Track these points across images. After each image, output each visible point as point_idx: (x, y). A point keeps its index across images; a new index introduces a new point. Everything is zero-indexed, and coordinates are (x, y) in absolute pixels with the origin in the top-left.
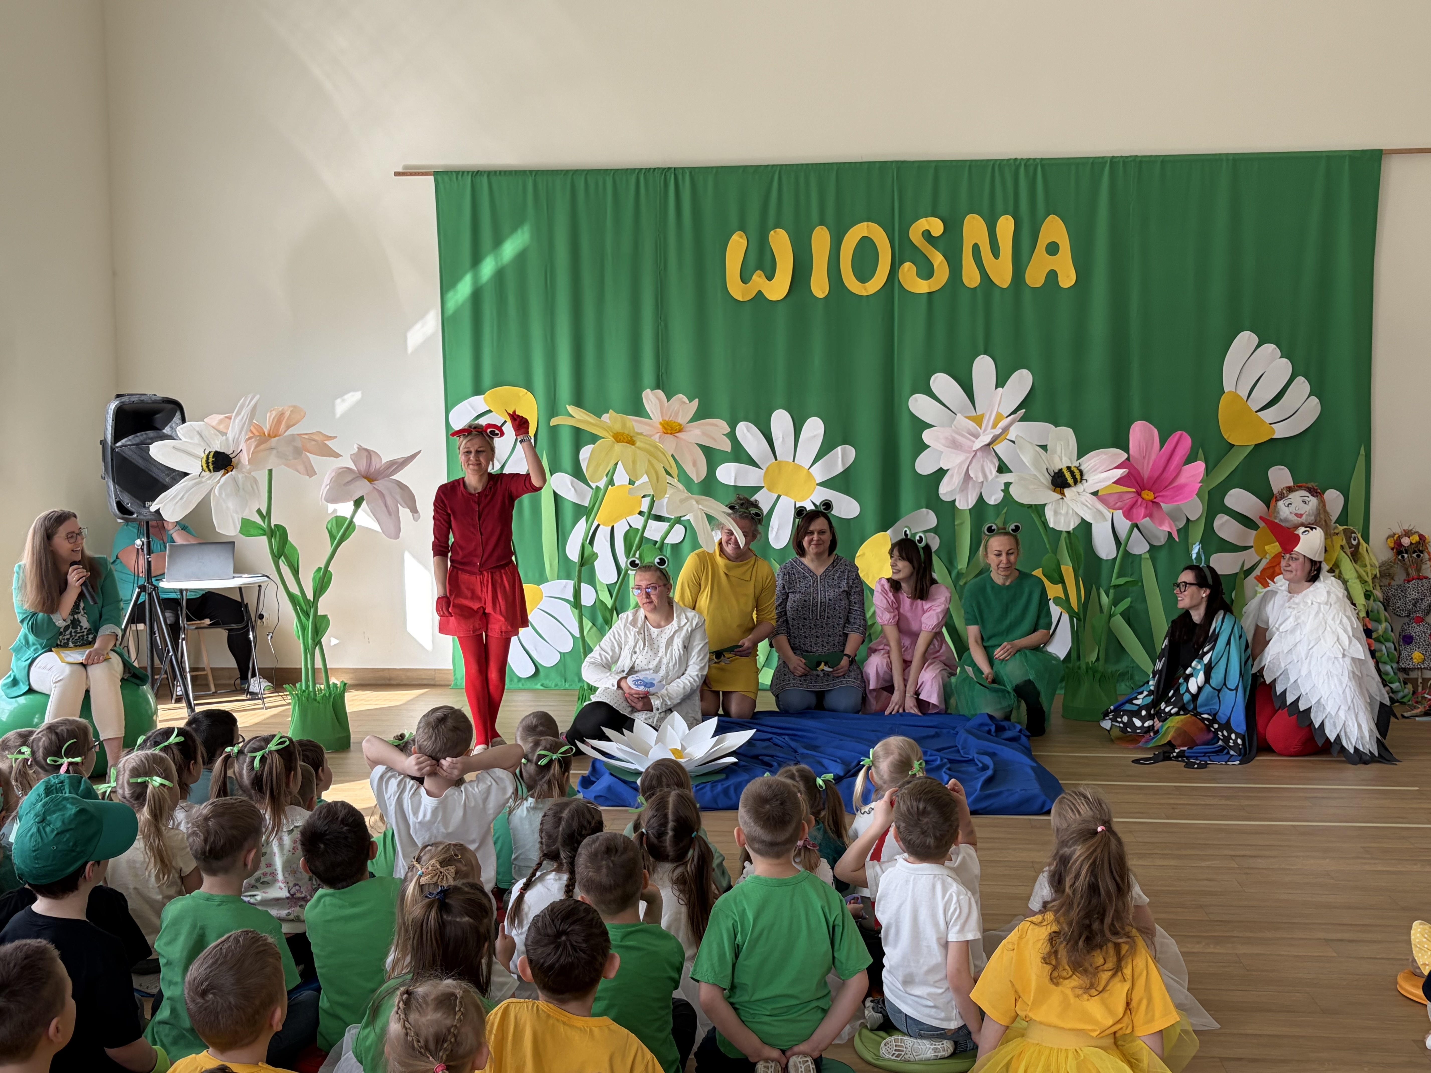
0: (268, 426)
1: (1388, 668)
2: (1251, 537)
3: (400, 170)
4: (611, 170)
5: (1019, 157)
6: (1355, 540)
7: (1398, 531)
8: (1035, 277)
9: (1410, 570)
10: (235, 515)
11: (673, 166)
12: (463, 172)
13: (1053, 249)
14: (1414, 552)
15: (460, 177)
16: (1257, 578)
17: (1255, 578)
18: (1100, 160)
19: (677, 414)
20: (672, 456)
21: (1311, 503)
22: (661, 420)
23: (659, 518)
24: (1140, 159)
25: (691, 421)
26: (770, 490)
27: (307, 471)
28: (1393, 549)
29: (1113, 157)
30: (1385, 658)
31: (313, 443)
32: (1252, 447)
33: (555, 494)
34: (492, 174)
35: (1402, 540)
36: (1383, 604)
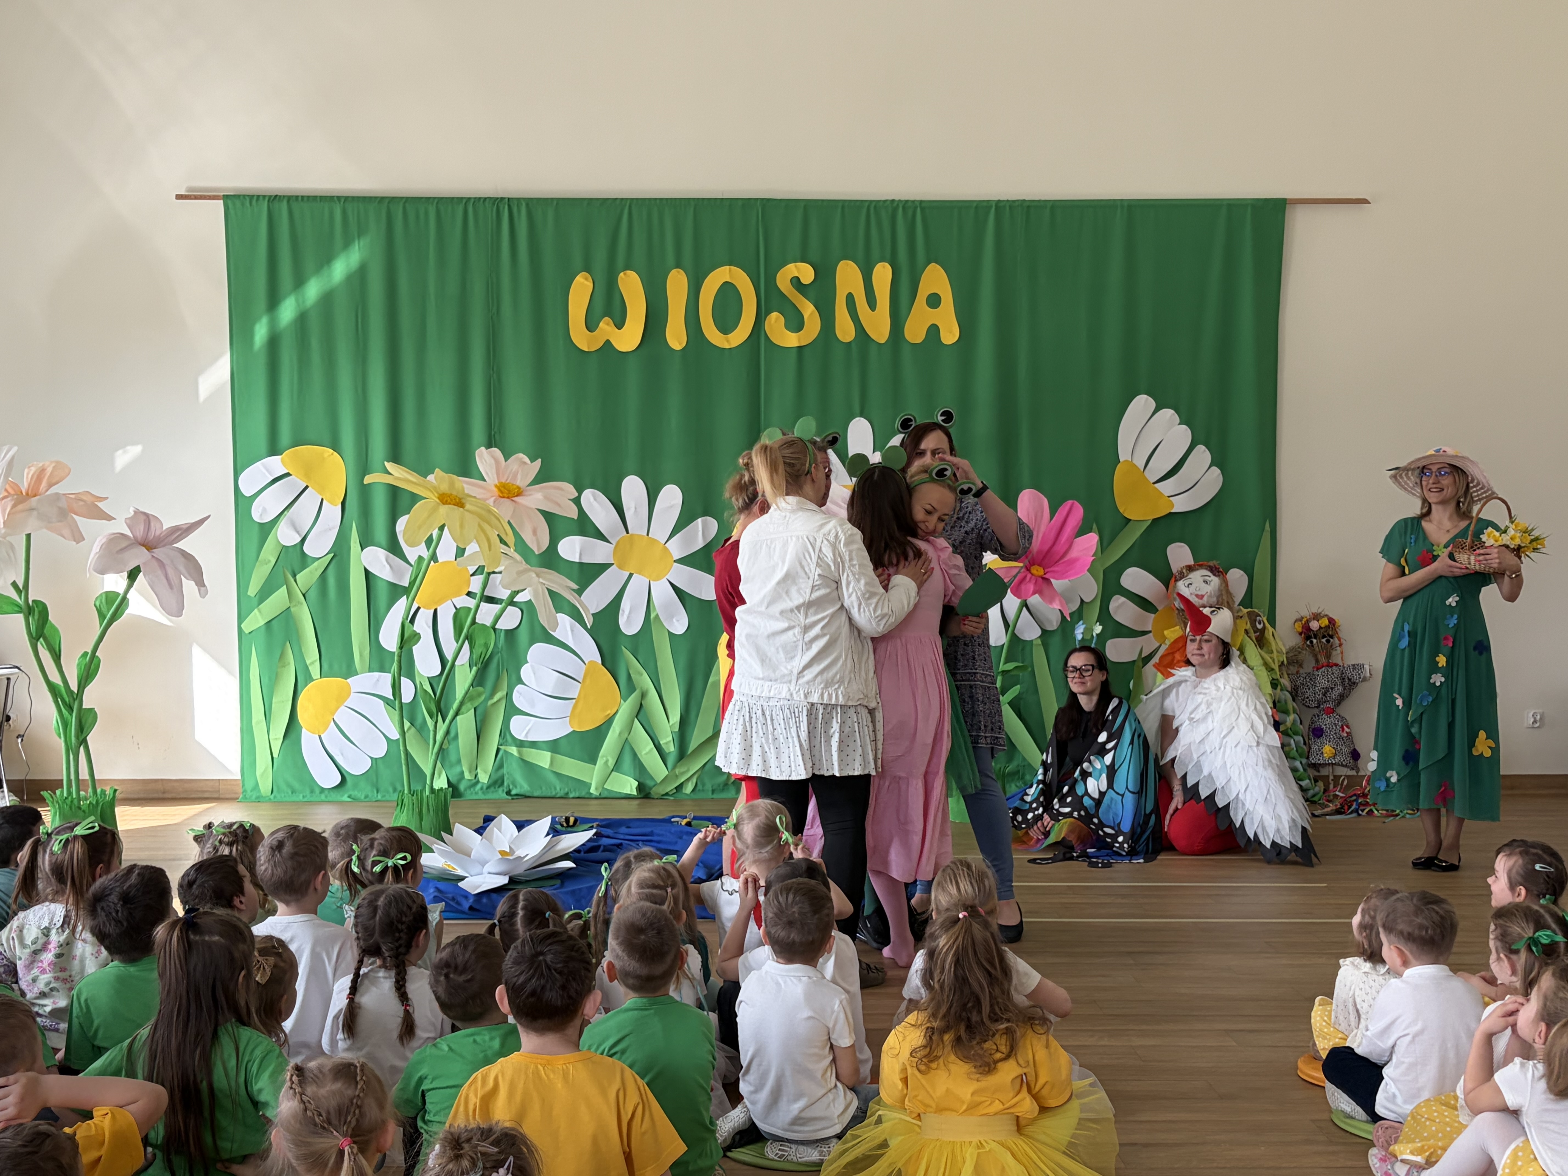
0: (26, 485)
1: (1297, 764)
2: (1149, 621)
3: (183, 193)
4: (435, 198)
5: (897, 199)
6: (1260, 623)
7: (1306, 613)
8: (915, 332)
9: (1319, 657)
11: (507, 196)
12: (258, 196)
13: (934, 301)
14: (1324, 637)
15: (254, 202)
16: (1157, 666)
17: (1154, 666)
18: (985, 204)
19: (515, 476)
20: (508, 522)
21: (1212, 583)
22: (496, 482)
23: (491, 600)
24: (1027, 204)
25: (529, 485)
26: (621, 567)
27: (73, 536)
28: (1300, 634)
29: (999, 201)
30: (1294, 753)
31: (81, 503)
32: (1149, 522)
33: (366, 571)
34: (293, 200)
35: (1310, 624)
36: (1291, 693)
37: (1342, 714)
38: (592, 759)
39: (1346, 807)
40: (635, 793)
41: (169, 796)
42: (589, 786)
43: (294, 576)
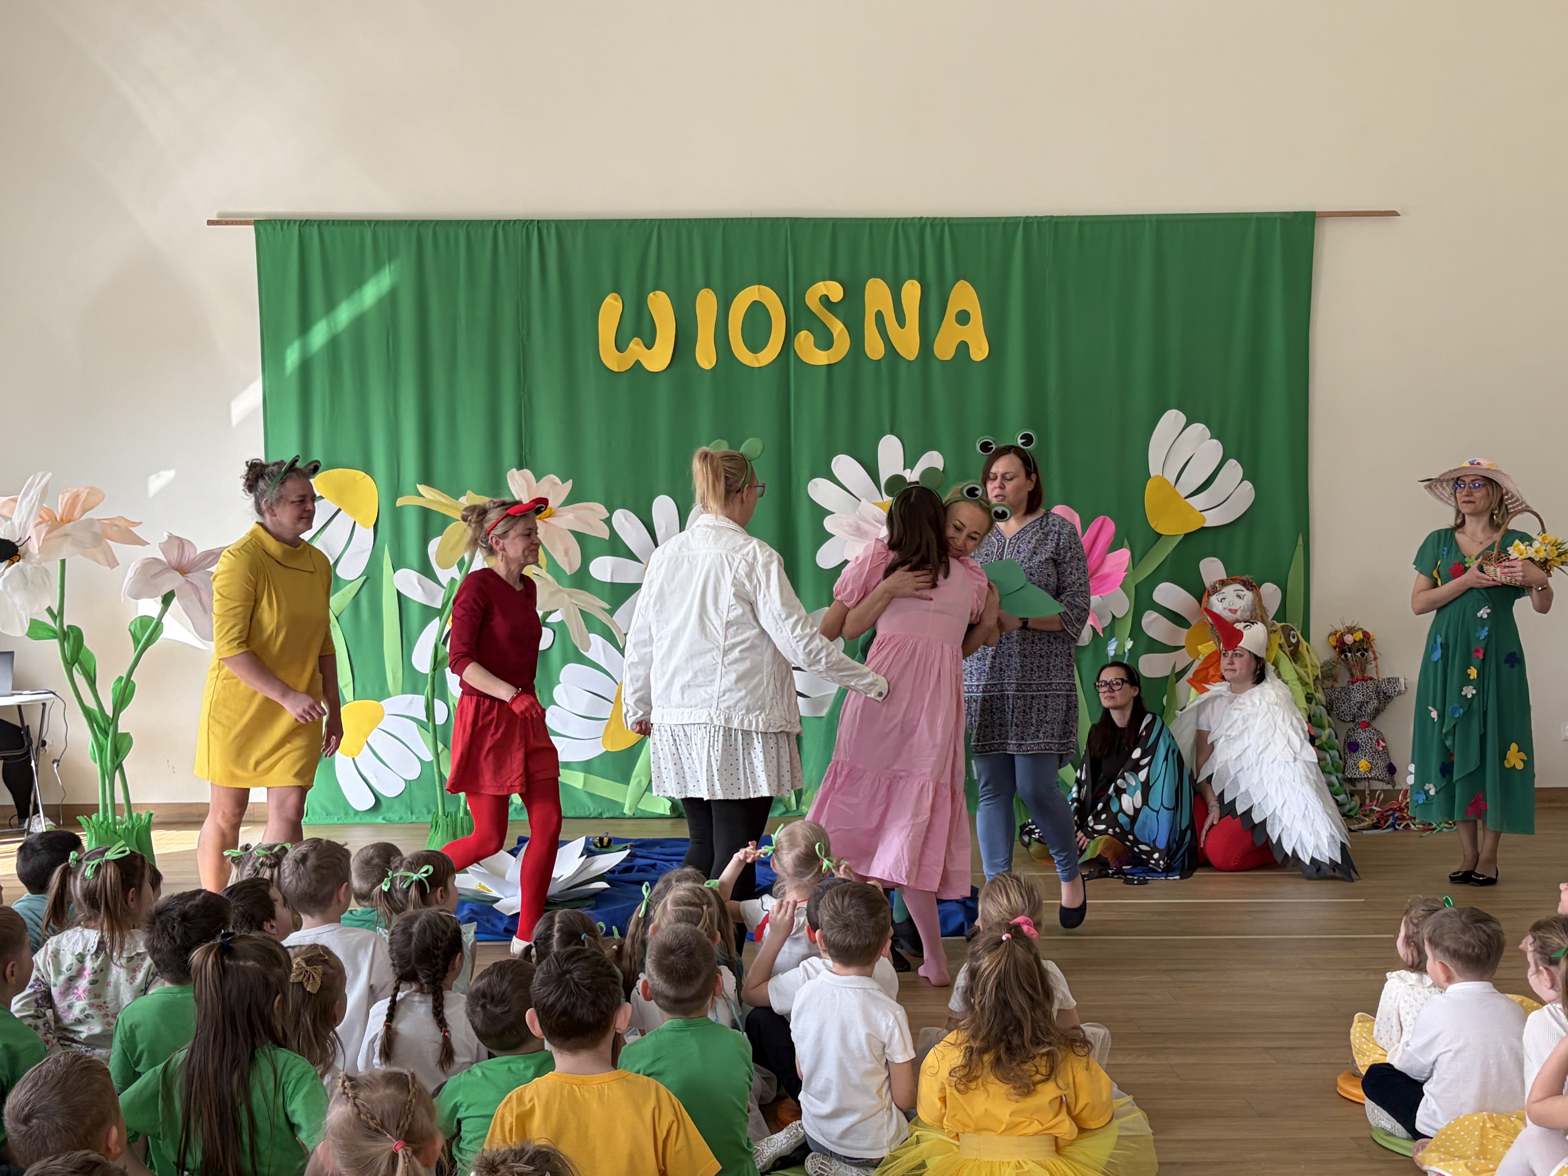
0: (60, 511)
1: (1333, 779)
3: (214, 218)
5: (925, 216)
6: (1294, 637)
7: (1340, 628)
8: (944, 349)
9: (1354, 671)
10: (23, 614)
11: (537, 218)
12: (289, 221)
13: (963, 318)
14: (1358, 650)
15: (285, 226)
16: (1190, 681)
17: (1188, 681)
18: (1013, 220)
21: (1245, 598)
24: (1055, 220)
25: (561, 506)
27: (108, 561)
28: (1335, 648)
29: (1027, 217)
30: (1330, 767)
31: (115, 528)
32: (1182, 537)
33: (398, 592)
34: (323, 224)
35: (1345, 638)
36: (1326, 708)
37: (1378, 729)
38: (625, 779)
39: (1382, 822)
40: (668, 813)
42: (622, 806)
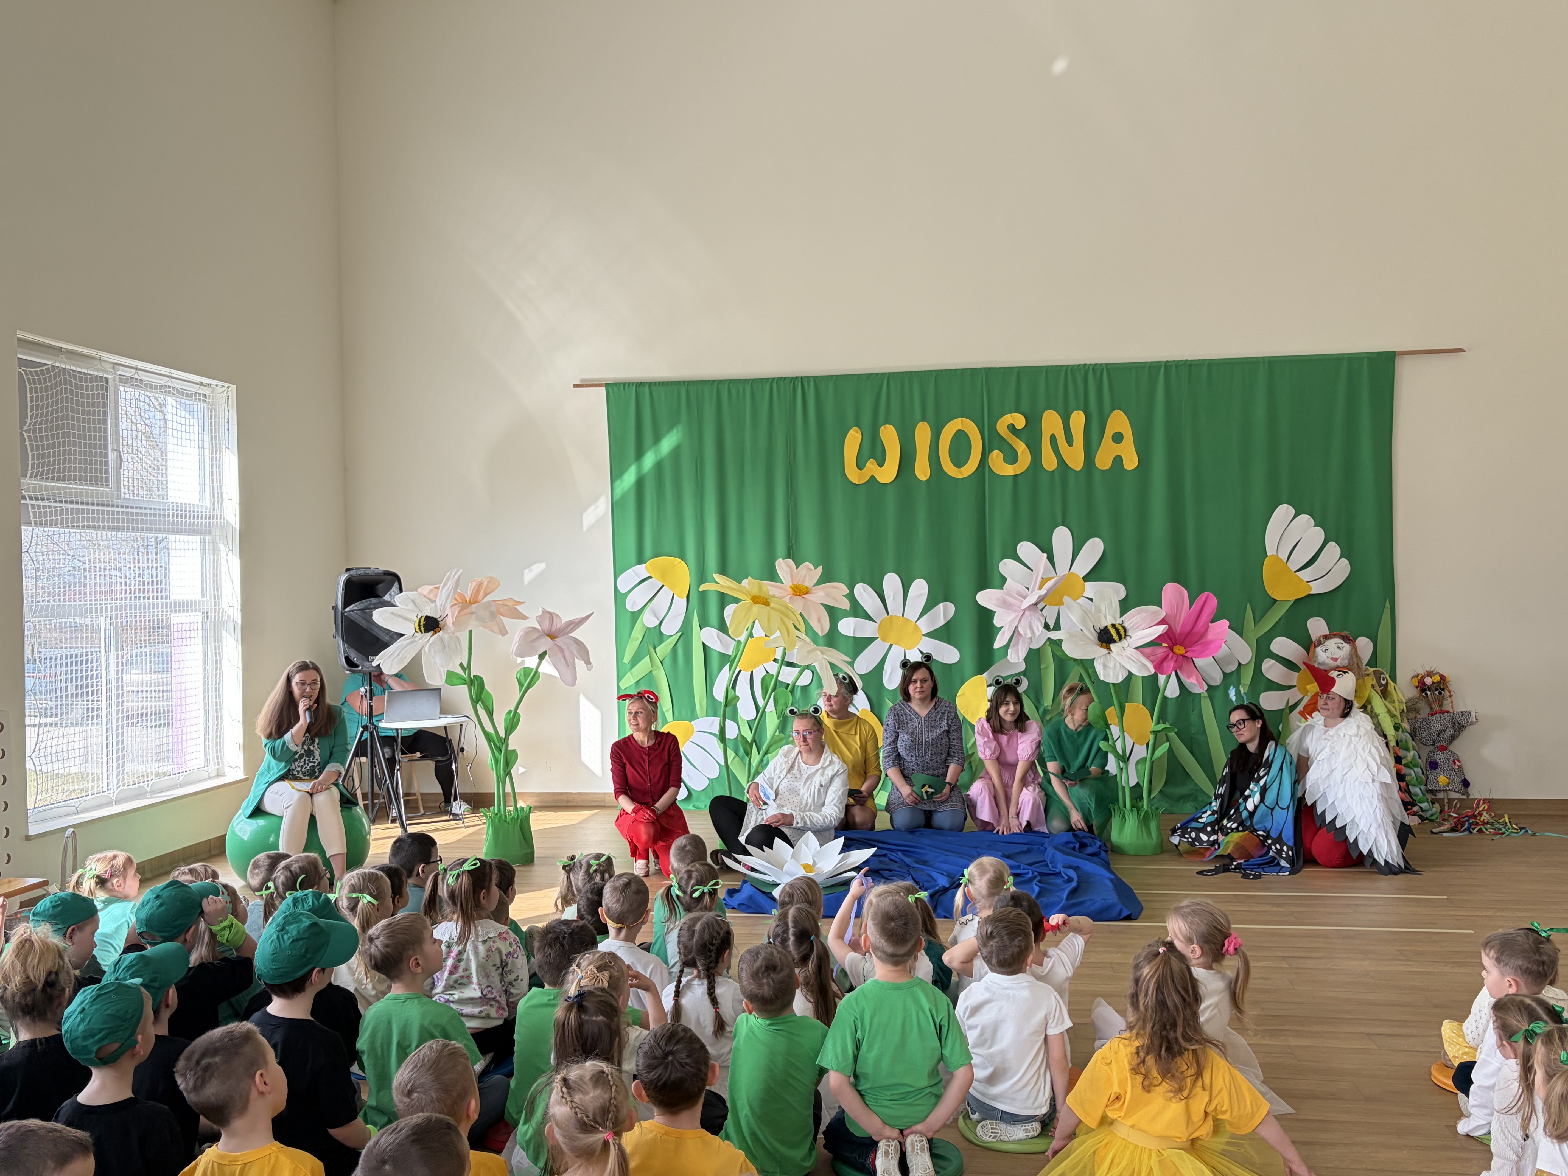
0: (469, 595)
1: (1417, 790)
2: (1293, 678)
3: (578, 383)
5: (1088, 363)
6: (1384, 680)
7: (1421, 672)
8: (1103, 461)
9: (1433, 706)
10: (442, 669)
11: (800, 375)
12: (629, 384)
13: (1118, 438)
14: (1436, 690)
15: (626, 387)
16: (1300, 713)
18: (1156, 364)
19: (804, 580)
20: (801, 614)
21: (1344, 649)
22: (791, 584)
23: (790, 664)
24: (1189, 363)
25: (816, 585)
26: (884, 640)
27: (500, 631)
28: (1417, 687)
29: (1167, 361)
30: (1414, 781)
31: (506, 607)
32: (1292, 602)
33: (704, 645)
34: (651, 385)
35: (1426, 680)
36: (1411, 735)
37: (1454, 751)
41: (571, 804)
43: (655, 649)
